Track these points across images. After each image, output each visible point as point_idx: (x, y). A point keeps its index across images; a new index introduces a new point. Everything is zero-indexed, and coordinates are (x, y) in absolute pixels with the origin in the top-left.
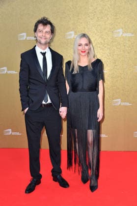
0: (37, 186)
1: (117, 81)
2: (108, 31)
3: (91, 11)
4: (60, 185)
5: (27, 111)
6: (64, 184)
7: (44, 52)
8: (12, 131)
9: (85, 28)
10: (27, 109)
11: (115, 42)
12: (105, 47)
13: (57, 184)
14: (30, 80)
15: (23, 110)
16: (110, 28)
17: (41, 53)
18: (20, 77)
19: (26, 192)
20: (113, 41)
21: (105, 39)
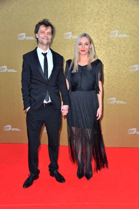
0: (35, 181)
1: (113, 80)
2: (105, 32)
3: (88, 12)
4: (57, 180)
5: (29, 110)
6: (60, 179)
7: (46, 53)
8: (12, 127)
9: (82, 29)
10: (29, 108)
11: (111, 42)
12: (101, 48)
13: (54, 178)
14: (32, 80)
15: (25, 109)
16: (106, 29)
17: (42, 53)
18: (22, 77)
19: (23, 187)
20: (109, 42)
21: (101, 40)
